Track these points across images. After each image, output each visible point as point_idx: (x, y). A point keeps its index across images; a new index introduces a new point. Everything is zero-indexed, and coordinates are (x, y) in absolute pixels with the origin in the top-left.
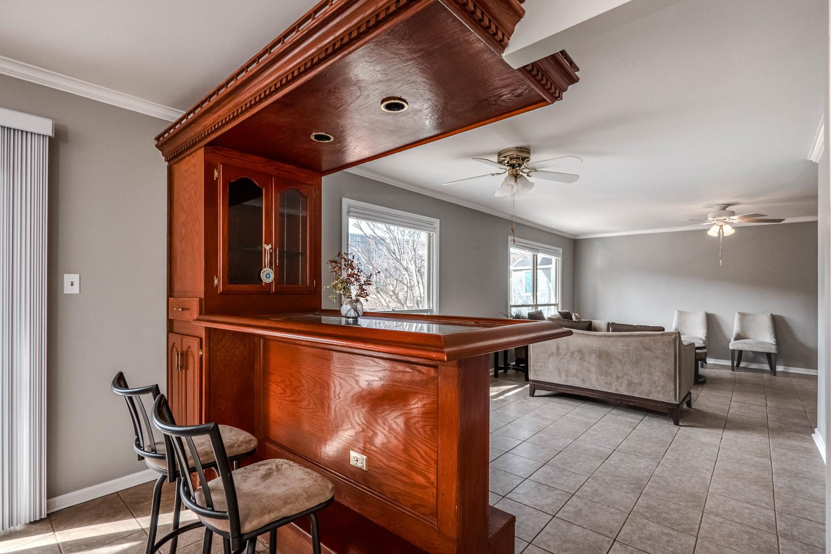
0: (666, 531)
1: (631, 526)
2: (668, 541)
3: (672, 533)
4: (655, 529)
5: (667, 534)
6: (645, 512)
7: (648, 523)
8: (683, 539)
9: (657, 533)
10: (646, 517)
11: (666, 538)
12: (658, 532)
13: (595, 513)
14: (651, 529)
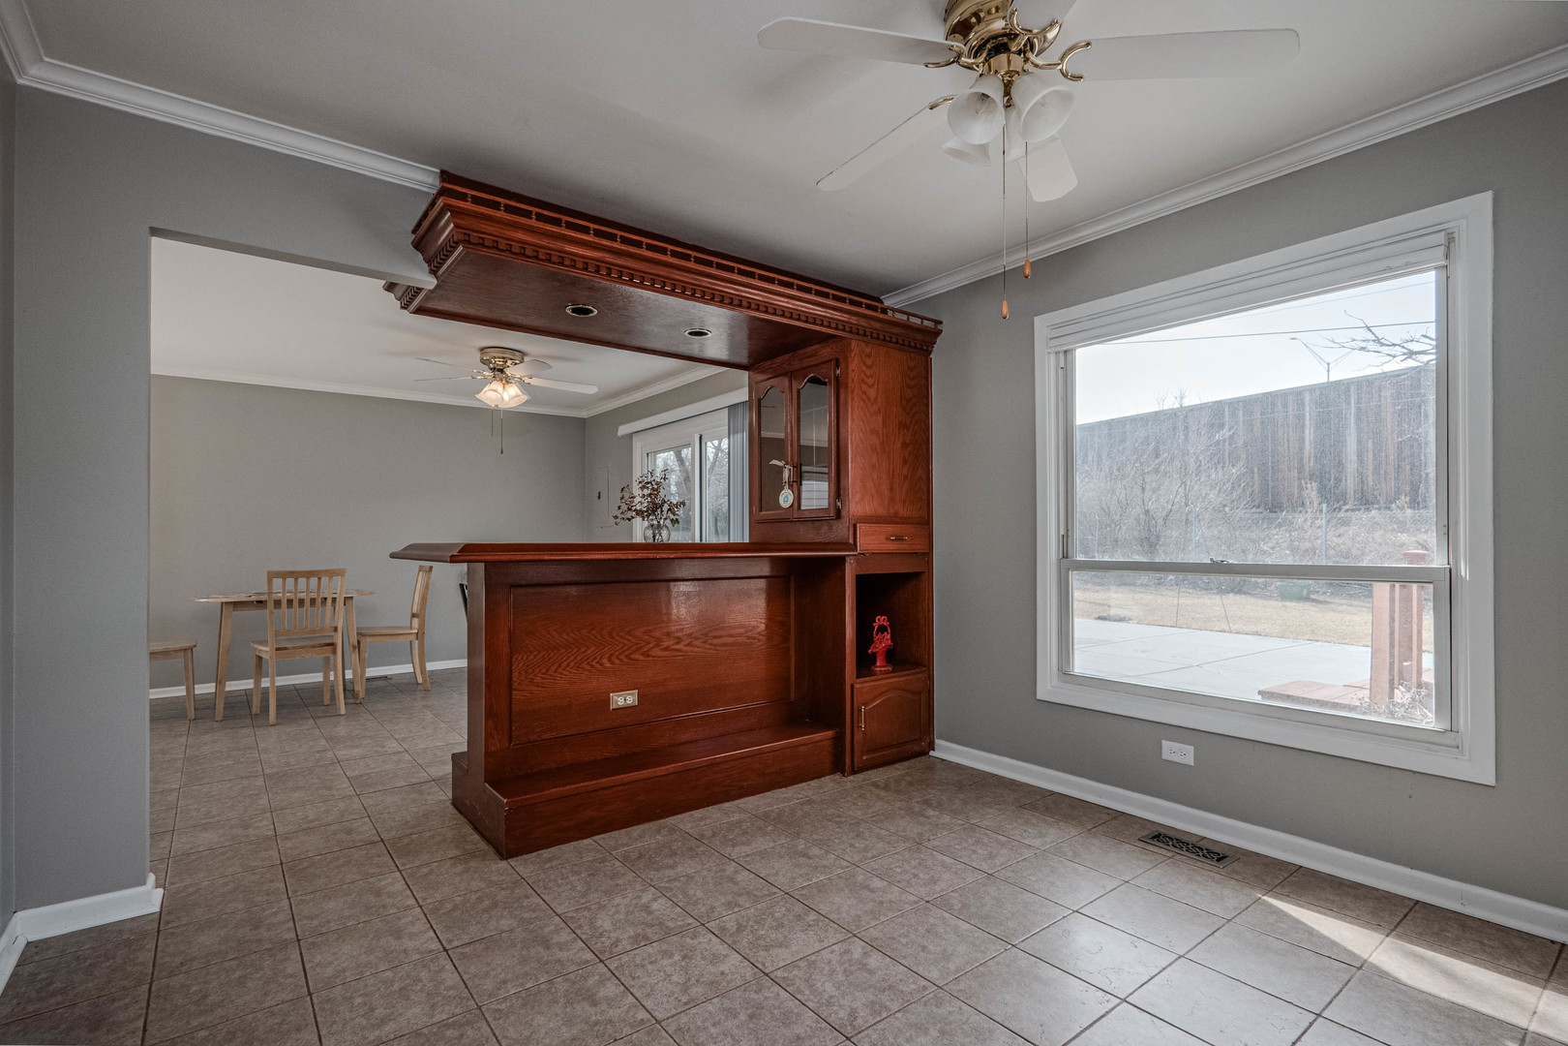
0: (390, 1027)
1: (450, 988)
2: (372, 1010)
3: (377, 1033)
4: (409, 1014)
5: (384, 1021)
6: (462, 1035)
7: (433, 1016)
8: (349, 1038)
9: (401, 1011)
10: (448, 1026)
11: (380, 1012)
12: (401, 1014)
13: (524, 961)
14: (417, 1010)
